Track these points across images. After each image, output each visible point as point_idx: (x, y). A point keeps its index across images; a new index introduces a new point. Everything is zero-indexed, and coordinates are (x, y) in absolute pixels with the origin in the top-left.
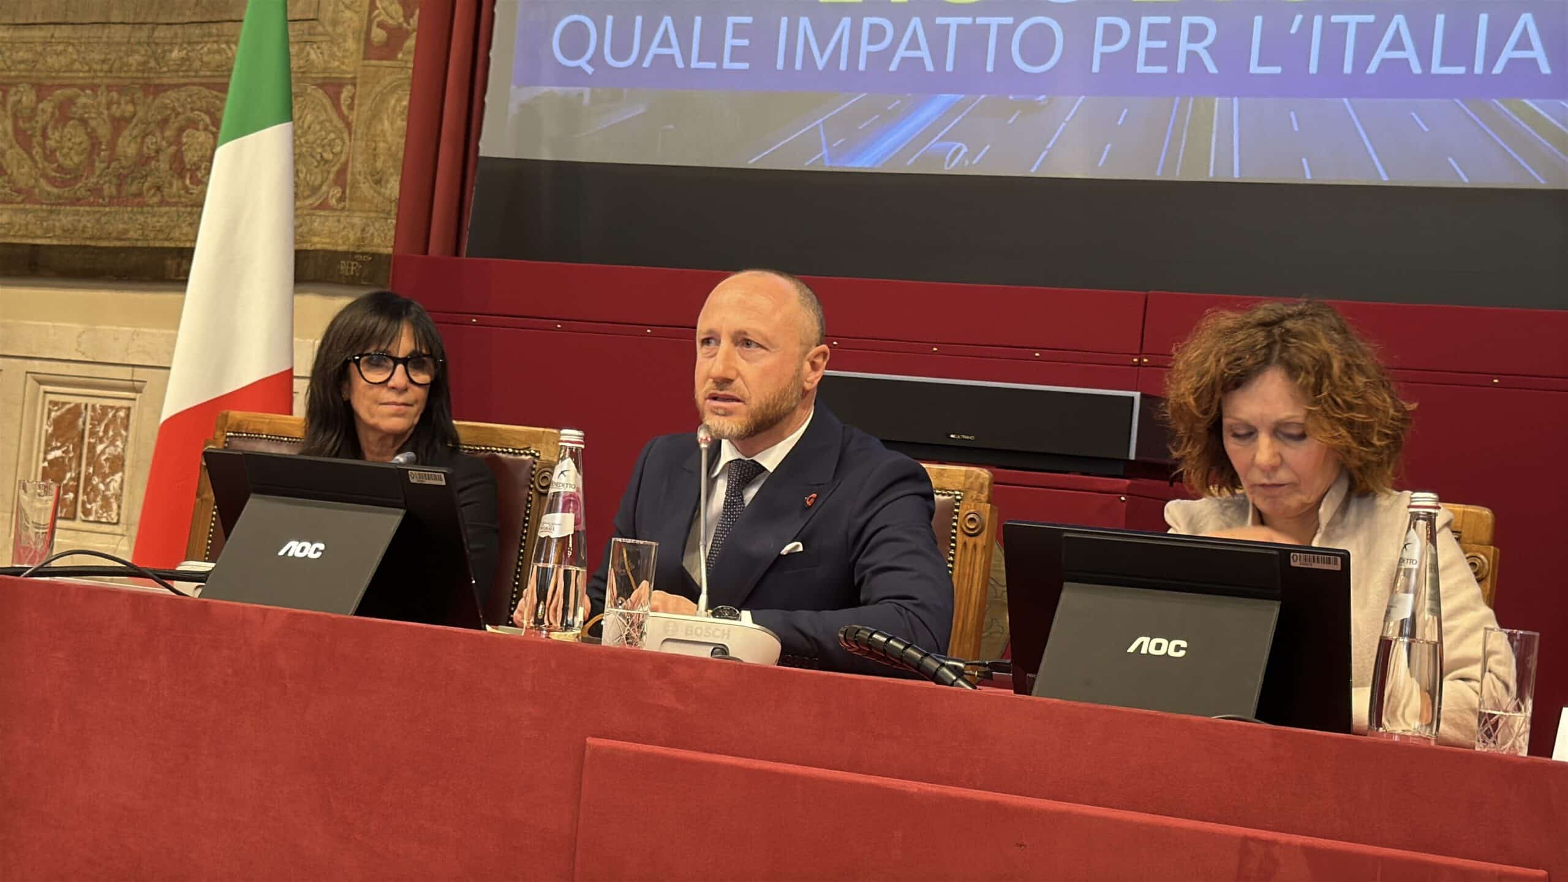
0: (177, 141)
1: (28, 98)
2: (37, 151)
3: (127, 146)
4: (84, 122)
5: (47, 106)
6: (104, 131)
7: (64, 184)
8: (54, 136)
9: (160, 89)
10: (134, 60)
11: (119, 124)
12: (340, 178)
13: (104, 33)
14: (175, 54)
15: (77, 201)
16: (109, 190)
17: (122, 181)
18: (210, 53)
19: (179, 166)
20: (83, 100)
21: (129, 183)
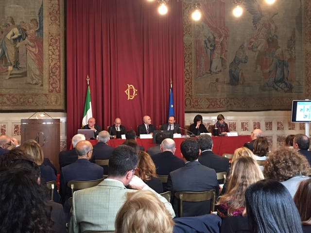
1: (8, 96)
3: (22, 100)
4: (16, 98)
5: (11, 97)
6: (19, 99)
8: (12, 100)
9: (25, 95)
10: (22, 92)
11: (20, 98)
12: (48, 103)
13: (18, 90)
14: (27, 92)
15: (16, 106)
17: (21, 104)
18: (31, 92)
19: (28, 102)
20: (16, 96)
21: (23, 104)
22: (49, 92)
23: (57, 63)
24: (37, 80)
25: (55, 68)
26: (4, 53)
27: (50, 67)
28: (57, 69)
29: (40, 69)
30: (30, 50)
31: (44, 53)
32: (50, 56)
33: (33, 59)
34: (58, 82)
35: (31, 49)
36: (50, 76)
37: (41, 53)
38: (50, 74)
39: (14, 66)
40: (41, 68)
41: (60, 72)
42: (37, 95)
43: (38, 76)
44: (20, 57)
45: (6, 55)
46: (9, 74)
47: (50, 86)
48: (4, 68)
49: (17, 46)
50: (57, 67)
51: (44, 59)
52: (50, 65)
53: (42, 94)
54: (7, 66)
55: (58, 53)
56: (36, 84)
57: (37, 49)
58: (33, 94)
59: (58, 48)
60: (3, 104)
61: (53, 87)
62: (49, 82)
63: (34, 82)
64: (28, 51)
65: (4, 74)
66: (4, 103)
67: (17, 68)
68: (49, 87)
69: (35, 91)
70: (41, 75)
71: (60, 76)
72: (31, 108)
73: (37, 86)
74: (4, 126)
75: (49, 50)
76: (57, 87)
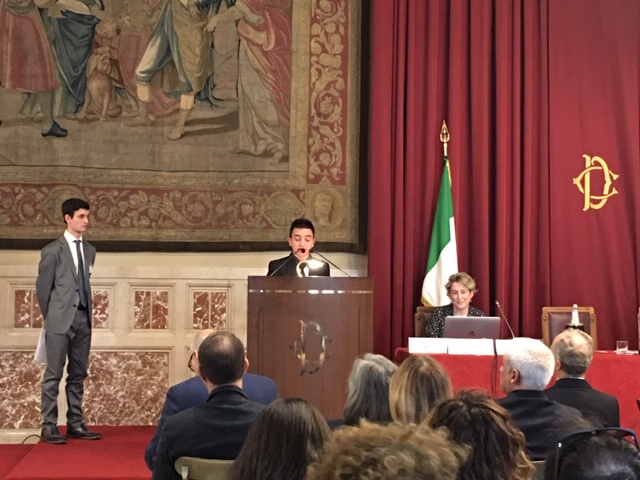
0: (240, 208)
1: (178, 195)
2: (184, 212)
3: (220, 210)
4: (202, 203)
5: (186, 198)
6: (210, 206)
7: (196, 222)
8: (190, 208)
9: (231, 192)
10: (220, 183)
11: (216, 203)
13: (207, 174)
14: (236, 181)
15: (202, 228)
16: (214, 224)
17: (219, 221)
18: (249, 181)
19: (241, 216)
20: (201, 195)
21: (222, 221)
22: (309, 181)
23: (335, 82)
24: (270, 140)
25: (328, 99)
26: (168, 51)
27: (314, 94)
28: (334, 102)
29: (279, 101)
30: (248, 40)
31: (294, 46)
32: (314, 58)
33: (257, 71)
34: (338, 145)
35: (252, 34)
36: (310, 127)
37: (284, 47)
38: (311, 119)
39: (199, 94)
40: (283, 100)
41: (344, 112)
42: (268, 190)
43: (274, 127)
44: (217, 61)
45: (176, 59)
46: (182, 122)
47: (312, 161)
48: (167, 100)
49: (210, 27)
50: (337, 94)
51: (294, 69)
52: (311, 90)
53: (285, 188)
54: (177, 95)
55: (339, 48)
56: (267, 154)
57: (273, 36)
58: (254, 190)
59: (342, 30)
60: (160, 222)
61: (321, 167)
62: (309, 147)
63: (261, 148)
64: (244, 42)
65: (168, 120)
66: (165, 218)
67: (207, 99)
68: (309, 164)
69: (262, 178)
70: (284, 124)
71: (344, 125)
72: (247, 237)
73: (268, 161)
74: (164, 297)
75: (311, 37)
76: (335, 163)
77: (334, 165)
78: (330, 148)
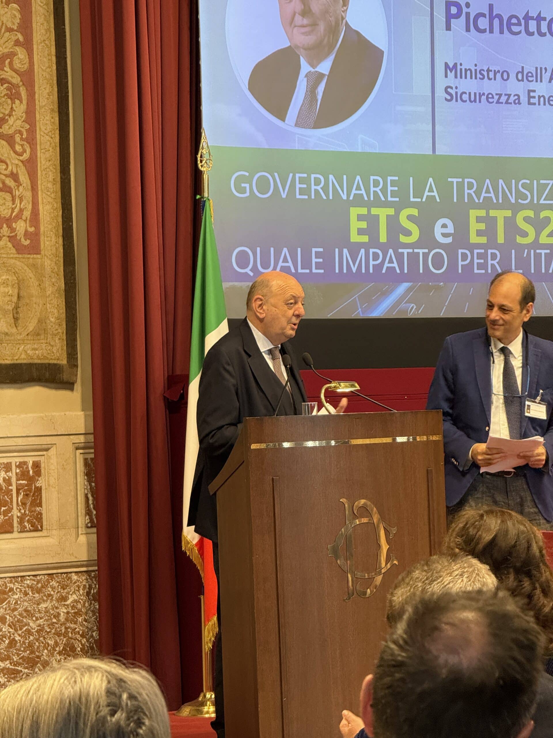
28: (13, 95)
76: (21, 211)
77: (19, 217)
78: (10, 182)
